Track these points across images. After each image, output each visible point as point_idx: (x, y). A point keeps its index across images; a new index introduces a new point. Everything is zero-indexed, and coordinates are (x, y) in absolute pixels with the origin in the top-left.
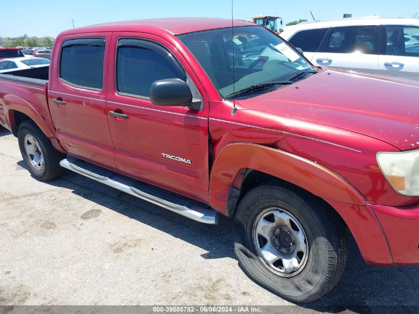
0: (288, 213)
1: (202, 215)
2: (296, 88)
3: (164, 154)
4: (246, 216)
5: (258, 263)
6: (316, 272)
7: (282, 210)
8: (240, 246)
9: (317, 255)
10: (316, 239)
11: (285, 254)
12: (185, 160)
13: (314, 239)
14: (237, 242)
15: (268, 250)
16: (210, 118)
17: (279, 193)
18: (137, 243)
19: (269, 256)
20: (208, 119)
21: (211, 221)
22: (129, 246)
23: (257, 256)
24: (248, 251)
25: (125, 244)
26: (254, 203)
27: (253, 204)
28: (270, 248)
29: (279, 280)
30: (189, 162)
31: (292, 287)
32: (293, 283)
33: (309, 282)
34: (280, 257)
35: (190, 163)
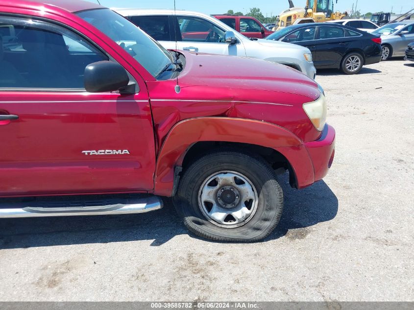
0: (232, 172)
1: (145, 204)
2: (200, 66)
3: (86, 152)
4: (191, 189)
5: (210, 226)
6: (270, 209)
7: (225, 171)
8: (192, 218)
9: (268, 196)
10: (266, 184)
11: (231, 208)
12: (120, 151)
13: (263, 184)
14: (187, 216)
15: (217, 211)
16: (151, 100)
17: (225, 157)
18: (68, 266)
19: (220, 216)
20: (150, 100)
21: (157, 206)
22: (63, 273)
23: (207, 220)
24: (200, 220)
25: (55, 274)
26: (199, 174)
27: (197, 176)
28: (218, 209)
29: (236, 231)
30: (126, 152)
31: (250, 231)
32: (250, 228)
33: (266, 220)
34: (229, 213)
35: (128, 153)
